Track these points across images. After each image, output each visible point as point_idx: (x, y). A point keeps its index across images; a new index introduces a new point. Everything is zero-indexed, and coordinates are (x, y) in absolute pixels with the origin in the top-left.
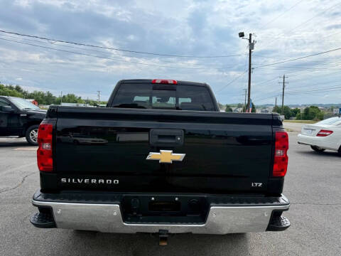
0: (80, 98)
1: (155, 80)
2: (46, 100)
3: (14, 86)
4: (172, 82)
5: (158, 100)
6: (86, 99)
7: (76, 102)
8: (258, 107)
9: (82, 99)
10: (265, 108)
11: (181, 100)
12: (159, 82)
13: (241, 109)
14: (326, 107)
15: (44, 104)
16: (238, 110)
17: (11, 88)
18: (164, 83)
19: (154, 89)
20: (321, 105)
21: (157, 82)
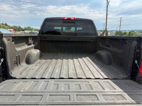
0: (33, 28)
1: (64, 18)
2: (18, 29)
3: (4, 23)
4: (73, 19)
5: (66, 29)
6: (35, 29)
7: (31, 30)
8: (109, 31)
9: (34, 29)
10: (111, 32)
11: (78, 29)
12: (66, 18)
13: (102, 32)
14: (138, 31)
15: (18, 31)
16: (100, 33)
17: (3, 24)
18: (69, 19)
19: (64, 23)
20: (136, 30)
21: (65, 18)
